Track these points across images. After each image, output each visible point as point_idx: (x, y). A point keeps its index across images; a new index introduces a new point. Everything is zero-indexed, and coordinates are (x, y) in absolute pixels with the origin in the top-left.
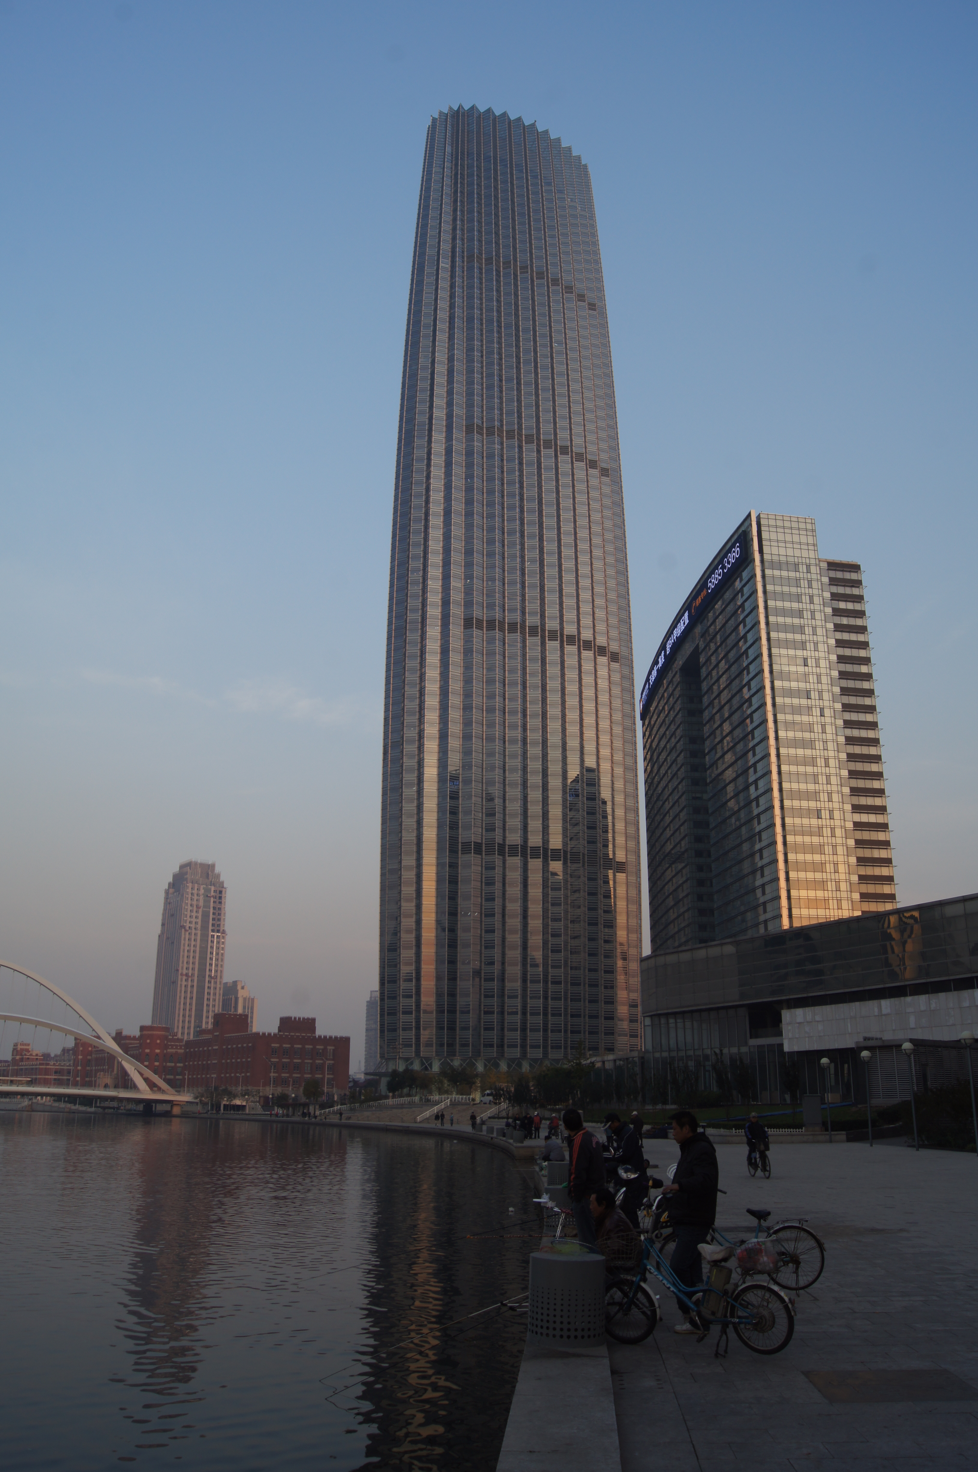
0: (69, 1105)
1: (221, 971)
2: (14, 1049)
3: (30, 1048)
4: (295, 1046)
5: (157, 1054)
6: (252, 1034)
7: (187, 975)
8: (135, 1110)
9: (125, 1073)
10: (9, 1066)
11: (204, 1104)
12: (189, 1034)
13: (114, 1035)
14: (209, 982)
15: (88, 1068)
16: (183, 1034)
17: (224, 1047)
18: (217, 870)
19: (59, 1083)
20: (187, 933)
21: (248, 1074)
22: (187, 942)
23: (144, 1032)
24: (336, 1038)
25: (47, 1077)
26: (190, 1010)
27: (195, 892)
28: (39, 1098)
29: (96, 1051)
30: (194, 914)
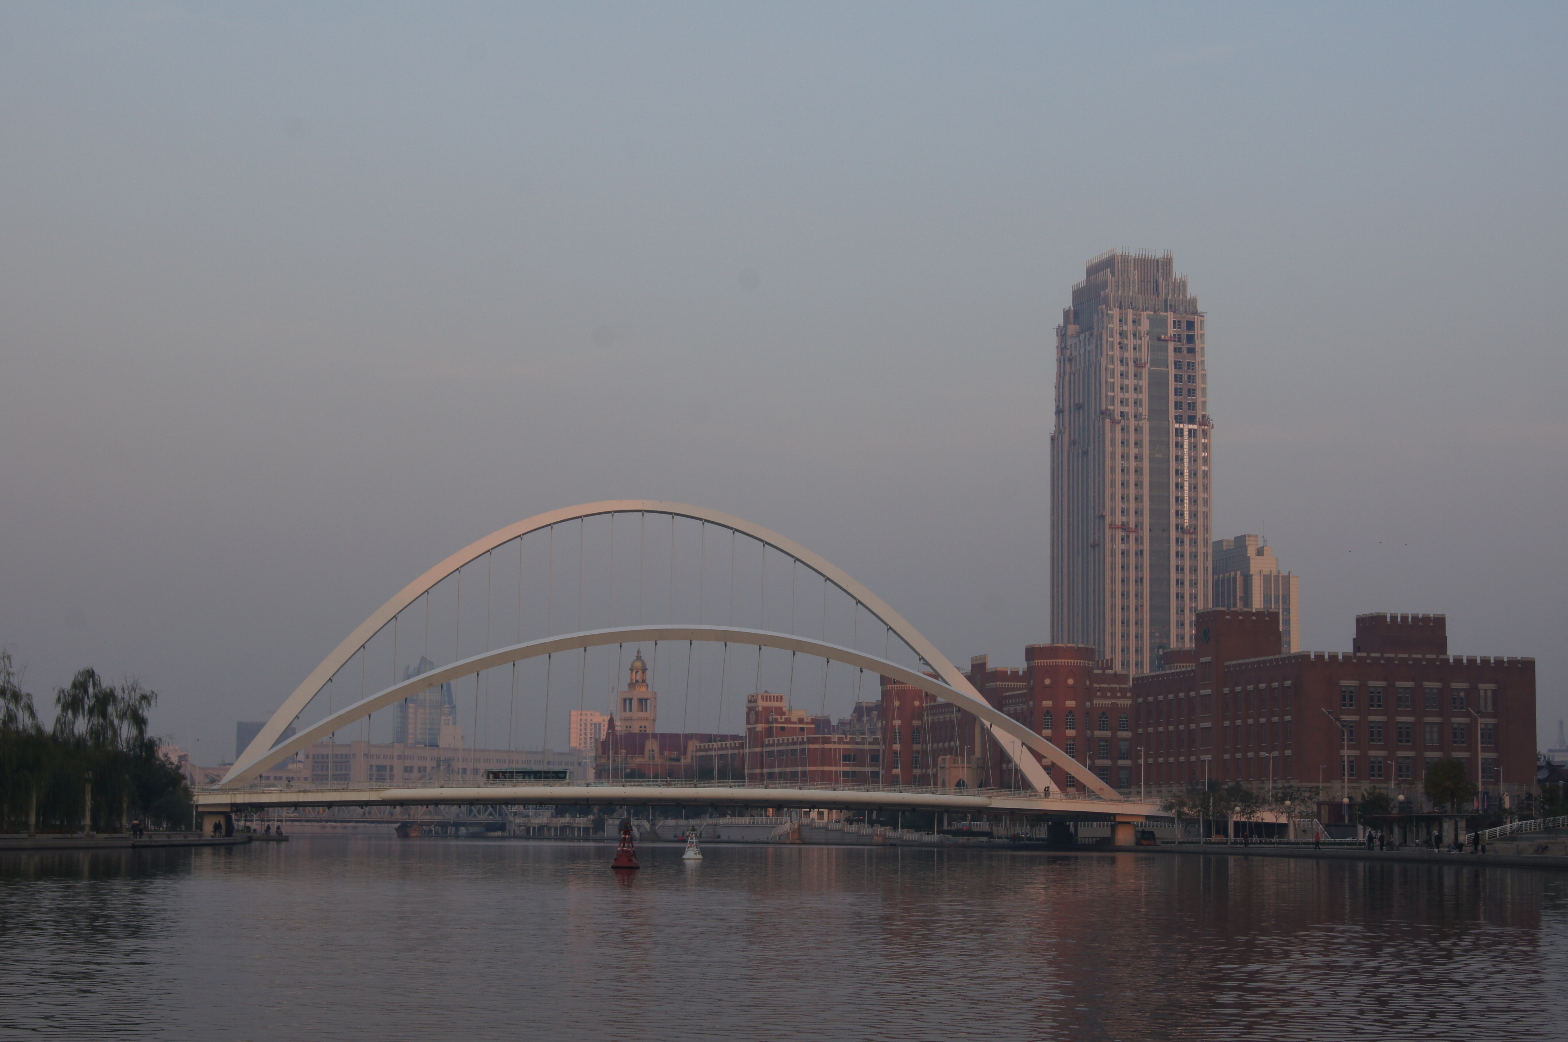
0: (880, 830)
1: (1206, 515)
2: (750, 710)
3: (784, 705)
4: (1399, 684)
5: (1071, 711)
6: (1289, 658)
7: (1124, 527)
8: (1030, 839)
9: (1001, 756)
10: (742, 746)
11: (1189, 823)
12: (1139, 664)
13: (968, 668)
14: (1179, 541)
15: (916, 747)
16: (1125, 664)
17: (1226, 690)
18: (1178, 271)
19: (855, 779)
20: (1118, 428)
21: (1288, 752)
22: (1119, 450)
23: (1038, 662)
24: (1499, 662)
25: (826, 768)
26: (1139, 608)
27: (1129, 328)
28: (814, 814)
29: (932, 707)
30: (1131, 382)
